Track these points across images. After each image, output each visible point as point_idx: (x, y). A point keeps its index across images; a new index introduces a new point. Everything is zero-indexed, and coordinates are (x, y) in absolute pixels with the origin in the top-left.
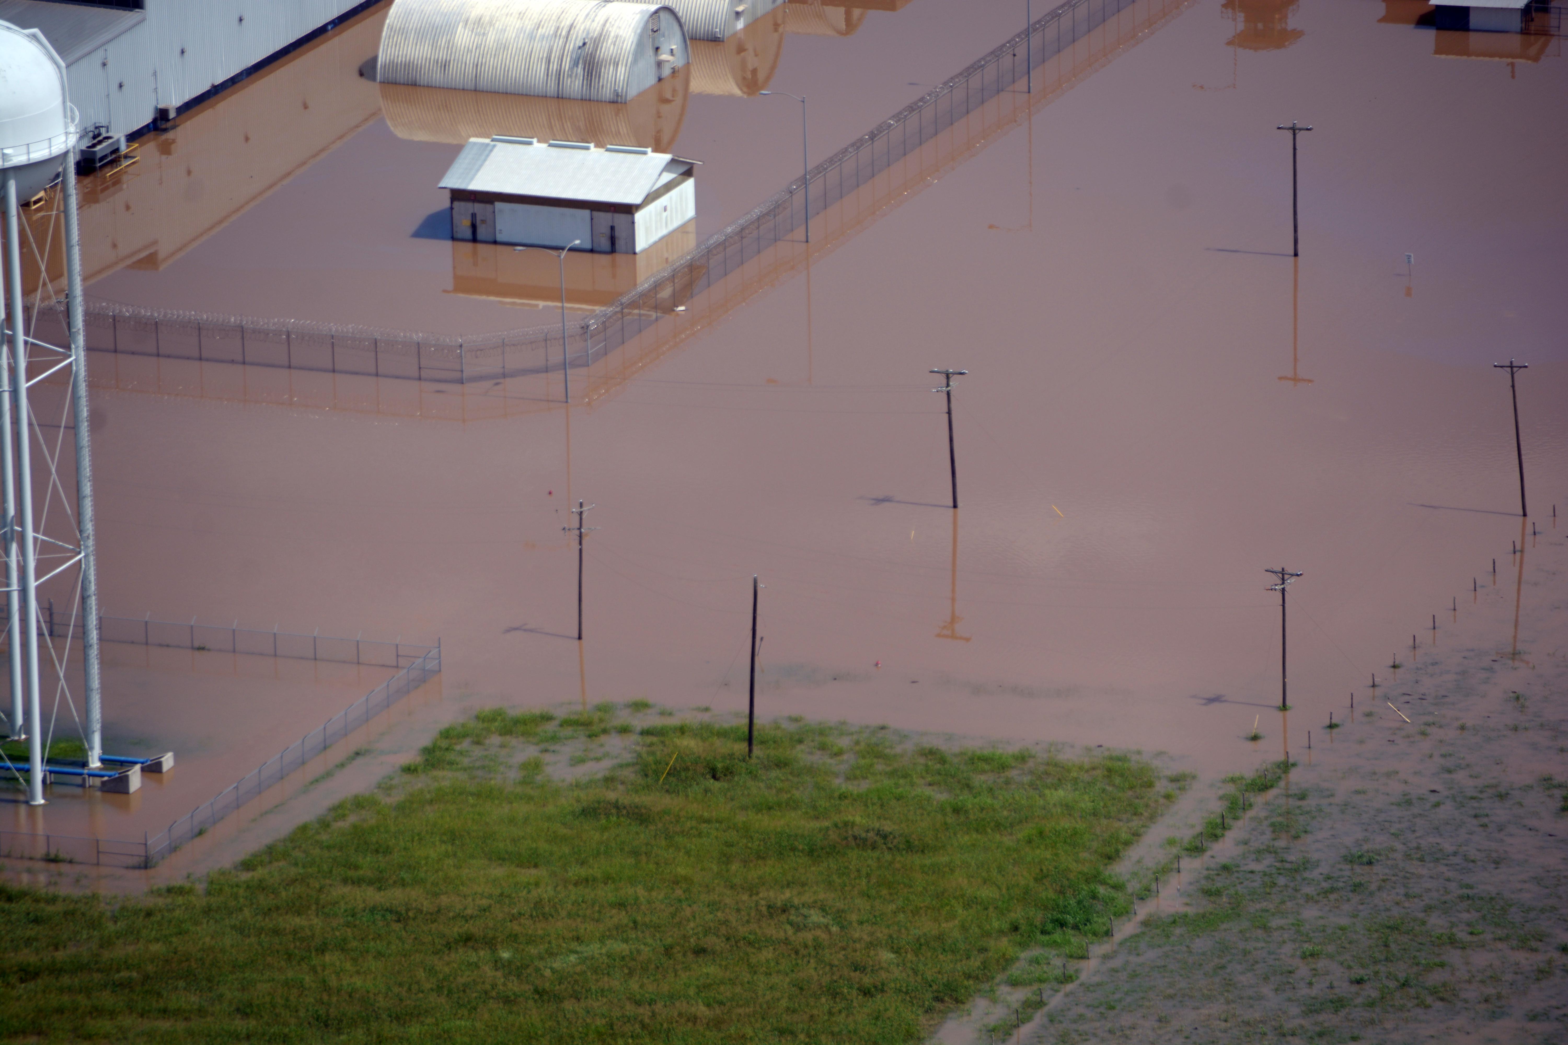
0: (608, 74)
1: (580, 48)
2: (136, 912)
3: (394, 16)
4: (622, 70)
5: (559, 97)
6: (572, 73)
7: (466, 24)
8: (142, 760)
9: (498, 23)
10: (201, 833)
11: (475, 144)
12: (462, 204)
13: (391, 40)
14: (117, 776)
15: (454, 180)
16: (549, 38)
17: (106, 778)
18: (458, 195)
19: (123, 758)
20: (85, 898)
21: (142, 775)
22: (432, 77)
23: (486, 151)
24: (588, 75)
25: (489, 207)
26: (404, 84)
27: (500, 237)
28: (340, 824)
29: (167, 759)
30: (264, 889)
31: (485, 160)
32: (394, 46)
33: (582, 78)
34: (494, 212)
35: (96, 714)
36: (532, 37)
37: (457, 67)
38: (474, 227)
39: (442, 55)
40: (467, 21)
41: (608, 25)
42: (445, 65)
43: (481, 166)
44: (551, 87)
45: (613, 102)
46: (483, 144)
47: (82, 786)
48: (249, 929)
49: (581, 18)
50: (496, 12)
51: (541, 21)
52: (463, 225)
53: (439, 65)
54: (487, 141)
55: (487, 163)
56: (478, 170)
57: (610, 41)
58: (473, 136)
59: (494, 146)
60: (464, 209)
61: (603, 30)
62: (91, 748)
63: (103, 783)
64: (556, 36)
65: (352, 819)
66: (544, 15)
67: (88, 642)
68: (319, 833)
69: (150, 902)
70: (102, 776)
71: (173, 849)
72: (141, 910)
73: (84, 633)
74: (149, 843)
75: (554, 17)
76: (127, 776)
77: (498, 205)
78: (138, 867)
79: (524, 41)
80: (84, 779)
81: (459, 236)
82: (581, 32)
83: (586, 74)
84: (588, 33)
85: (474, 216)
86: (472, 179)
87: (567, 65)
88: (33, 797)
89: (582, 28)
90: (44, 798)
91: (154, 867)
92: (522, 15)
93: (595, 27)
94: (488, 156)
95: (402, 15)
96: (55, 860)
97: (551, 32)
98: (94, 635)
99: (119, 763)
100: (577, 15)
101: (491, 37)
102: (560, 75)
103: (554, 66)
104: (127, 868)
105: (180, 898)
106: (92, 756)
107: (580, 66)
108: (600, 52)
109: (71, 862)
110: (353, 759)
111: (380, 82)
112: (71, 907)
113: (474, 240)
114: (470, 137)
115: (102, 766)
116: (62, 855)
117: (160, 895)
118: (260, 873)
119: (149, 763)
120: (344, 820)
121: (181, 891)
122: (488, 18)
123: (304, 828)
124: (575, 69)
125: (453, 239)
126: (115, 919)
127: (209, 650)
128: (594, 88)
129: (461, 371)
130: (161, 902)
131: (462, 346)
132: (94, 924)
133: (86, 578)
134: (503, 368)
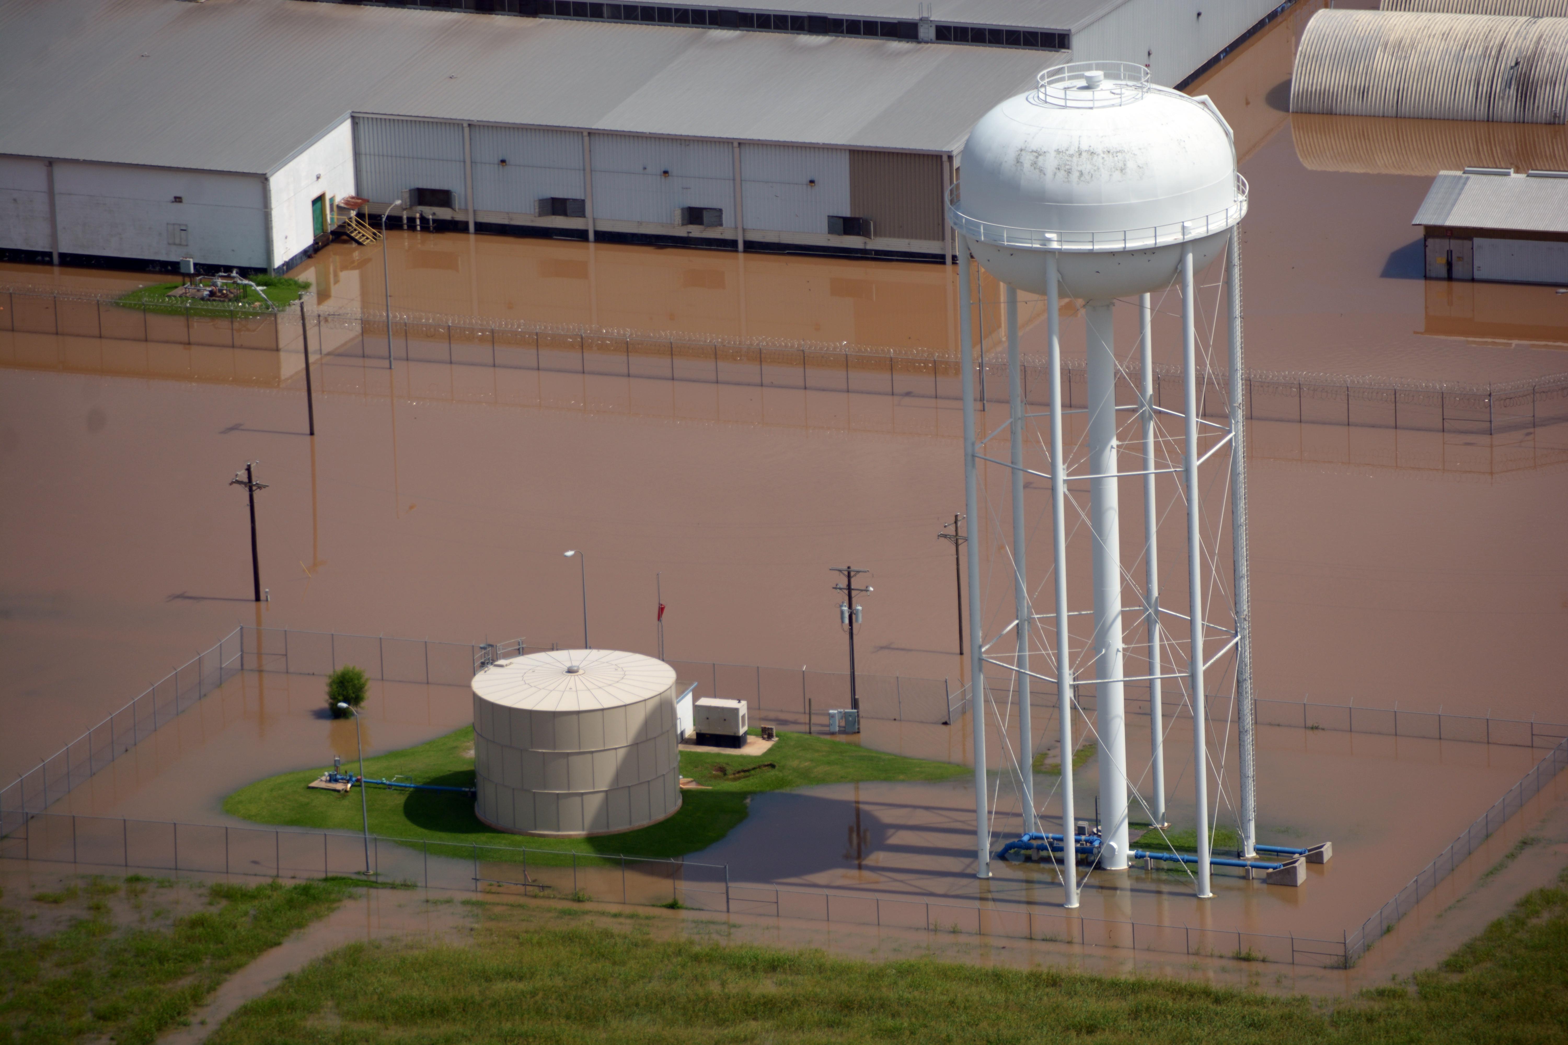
0: (1545, 94)
1: (1512, 68)
2: (1357, 1017)
3: (1306, 42)
4: (1559, 89)
5: (1489, 120)
6: (1504, 95)
7: (1386, 48)
8: (1299, 850)
9: (1420, 45)
10: (1389, 930)
11: (1446, 177)
12: (1438, 241)
13: (1304, 68)
14: (1282, 868)
15: (1428, 216)
16: (1478, 59)
17: (1271, 870)
18: (1433, 232)
19: (1279, 848)
20: (1294, 1000)
21: (1307, 868)
22: (1349, 104)
23: (1459, 185)
24: (1521, 97)
25: (1467, 243)
26: (1318, 113)
27: (1477, 275)
28: (1534, 921)
29: (1327, 849)
30: (1484, 993)
31: (1459, 194)
32: (1307, 75)
33: (1514, 100)
34: (1472, 248)
35: (1251, 802)
36: (1458, 58)
37: (1377, 93)
38: (1449, 264)
39: (1360, 82)
40: (1387, 44)
41: (1542, 42)
42: (1363, 92)
43: (1456, 200)
44: (1480, 110)
45: (1550, 124)
46: (1455, 177)
47: (1245, 877)
48: (1484, 1038)
49: (1511, 36)
50: (1417, 34)
51: (1467, 42)
52: (1438, 263)
53: (1357, 92)
54: (1459, 173)
55: (1462, 196)
56: (1453, 205)
57: (1545, 59)
58: (1443, 169)
59: (1468, 178)
60: (1437, 247)
61: (1536, 49)
62: (1248, 838)
63: (1269, 875)
64: (1485, 57)
65: (1546, 917)
66: (1470, 35)
67: (1243, 727)
68: (1517, 932)
69: (1364, 1005)
70: (1267, 868)
71: (1368, 948)
72: (1360, 1015)
73: (1239, 718)
74: (1347, 942)
75: (1481, 37)
76: (1295, 868)
77: (1477, 241)
78: (1338, 968)
79: (1450, 64)
80: (1247, 871)
81: (1433, 275)
82: (1512, 51)
83: (1519, 95)
84: (1520, 52)
85: (1450, 253)
86: (1449, 214)
87: (1498, 87)
88: (1201, 891)
89: (1513, 47)
90: (1211, 892)
91: (1353, 967)
92: (1445, 36)
93: (1529, 45)
94: (1462, 189)
95: (1315, 41)
96: (1247, 959)
97: (1480, 53)
98: (1249, 720)
99: (1276, 853)
100: (1507, 34)
101: (1414, 60)
102: (1490, 97)
103: (1484, 88)
104: (1325, 968)
105: (1396, 1002)
106: (1247, 845)
107: (1512, 87)
108: (1535, 71)
109: (1264, 961)
110: (1522, 849)
111: (1293, 112)
112: (1286, 1010)
113: (1450, 278)
114: (1439, 170)
115: (1258, 857)
116: (1254, 954)
117: (1373, 999)
118: (1471, 974)
119: (1307, 853)
120: (1538, 917)
121: (1393, 994)
122: (1408, 41)
123: (1497, 926)
124: (1507, 90)
125: (1426, 277)
126: (1335, 1024)
127: (1323, 729)
128: (1529, 109)
129: (1491, 421)
130: (1378, 1006)
131: (1490, 395)
132: (1316, 1030)
133: (1242, 661)
134: (1534, 416)
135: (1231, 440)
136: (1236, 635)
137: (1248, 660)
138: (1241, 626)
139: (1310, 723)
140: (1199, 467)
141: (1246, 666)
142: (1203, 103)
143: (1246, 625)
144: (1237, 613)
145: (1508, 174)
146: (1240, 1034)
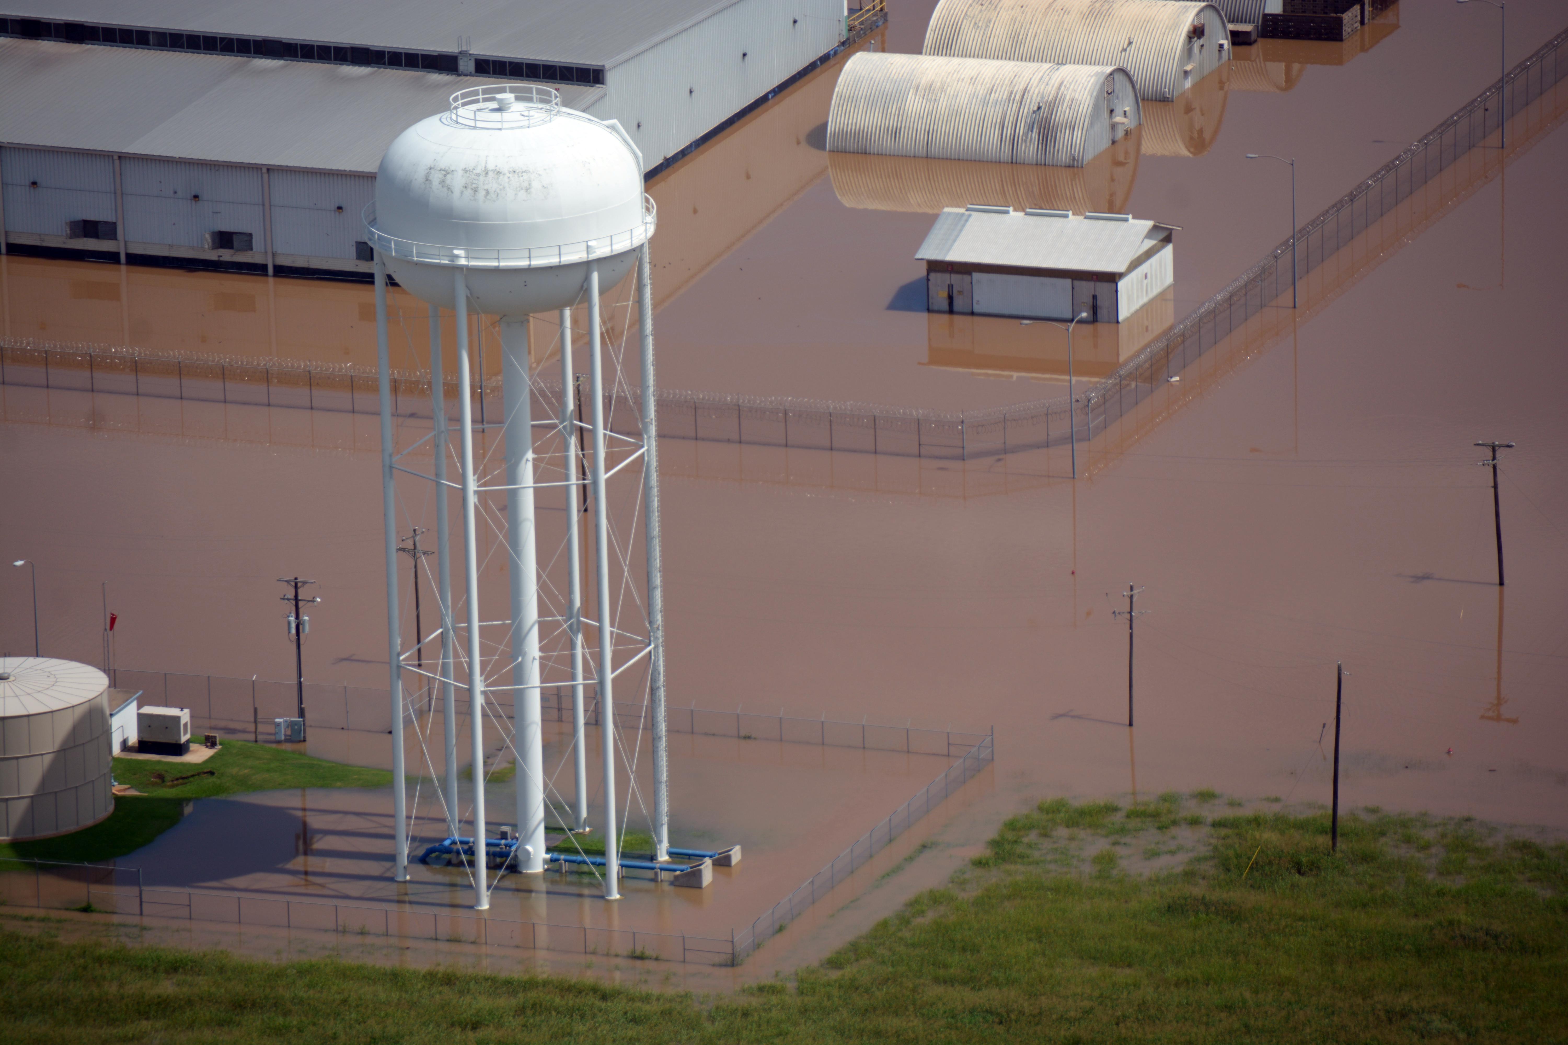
0: (1064, 138)
1: (1034, 112)
2: (733, 1012)
3: (843, 83)
4: (1078, 133)
5: (1013, 162)
6: (1027, 138)
7: (917, 91)
8: (710, 853)
9: (949, 88)
10: (781, 929)
11: (949, 214)
12: (939, 275)
13: (840, 109)
14: (689, 870)
15: (930, 251)
16: (1003, 103)
17: (678, 873)
18: (935, 266)
19: (690, 852)
20: (678, 996)
21: (714, 870)
22: (882, 144)
23: (961, 222)
24: (1043, 140)
25: (967, 278)
26: (854, 153)
27: (977, 309)
28: (919, 921)
29: (735, 853)
30: (857, 989)
31: (961, 230)
32: (843, 115)
33: (1036, 143)
34: (972, 283)
35: (664, 807)
36: (985, 102)
37: (908, 134)
38: (951, 298)
39: (893, 123)
40: (918, 87)
41: (1063, 88)
42: (896, 133)
43: (957, 236)
44: (1004, 152)
45: (1069, 167)
46: (958, 214)
47: (654, 880)
48: (849, 1030)
49: (1035, 82)
50: (947, 78)
51: (993, 86)
52: (940, 297)
53: (890, 132)
54: (962, 210)
55: (963, 232)
56: (954, 241)
57: (1065, 105)
58: (947, 206)
59: (970, 216)
60: (940, 281)
61: (1058, 94)
62: (660, 842)
63: (676, 877)
64: (1009, 101)
65: (930, 916)
66: (997, 80)
67: (657, 734)
68: (900, 930)
69: (743, 1001)
70: (675, 870)
71: (757, 946)
72: (736, 1010)
73: (653, 725)
74: (735, 940)
75: (1006, 82)
76: (700, 871)
77: (976, 276)
78: (726, 965)
79: (977, 107)
80: (656, 874)
81: (936, 308)
82: (1035, 96)
83: (1041, 139)
84: (1042, 97)
85: (951, 287)
86: (949, 250)
87: (1021, 129)
88: (609, 892)
89: (1036, 92)
90: (619, 893)
91: (741, 965)
92: (973, 80)
93: (1050, 91)
94: (964, 226)
95: (851, 83)
96: (641, 958)
97: (1005, 97)
98: (663, 727)
99: (688, 857)
100: (1031, 79)
101: (943, 103)
102: (1014, 140)
103: (1008, 132)
104: (714, 965)
105: (773, 997)
106: (660, 849)
107: (1034, 131)
108: (1056, 116)
109: (657, 959)
110: (921, 852)
111: (830, 151)
112: (668, 1006)
113: (951, 311)
114: (943, 207)
115: (670, 860)
116: (648, 953)
117: (752, 994)
118: (849, 971)
119: (717, 856)
120: (923, 916)
121: (773, 990)
122: (939, 84)
123: (884, 924)
124: (1030, 133)
125: (929, 310)
126: (712, 1019)
127: (755, 739)
128: (1050, 152)
129: (963, 447)
130: (755, 1002)
131: (962, 422)
132: (692, 1024)
133: (655, 670)
134: (1005, 443)
135: (643, 454)
136: (649, 644)
137: (661, 669)
138: (654, 635)
139: (743, 733)
140: (607, 481)
141: (659, 674)
142: (612, 128)
143: (660, 634)
144: (650, 623)
145: (1007, 212)
146: (620, 1028)
